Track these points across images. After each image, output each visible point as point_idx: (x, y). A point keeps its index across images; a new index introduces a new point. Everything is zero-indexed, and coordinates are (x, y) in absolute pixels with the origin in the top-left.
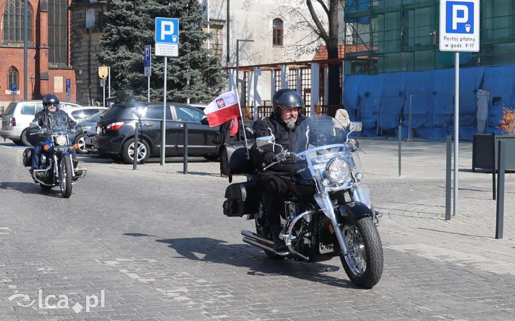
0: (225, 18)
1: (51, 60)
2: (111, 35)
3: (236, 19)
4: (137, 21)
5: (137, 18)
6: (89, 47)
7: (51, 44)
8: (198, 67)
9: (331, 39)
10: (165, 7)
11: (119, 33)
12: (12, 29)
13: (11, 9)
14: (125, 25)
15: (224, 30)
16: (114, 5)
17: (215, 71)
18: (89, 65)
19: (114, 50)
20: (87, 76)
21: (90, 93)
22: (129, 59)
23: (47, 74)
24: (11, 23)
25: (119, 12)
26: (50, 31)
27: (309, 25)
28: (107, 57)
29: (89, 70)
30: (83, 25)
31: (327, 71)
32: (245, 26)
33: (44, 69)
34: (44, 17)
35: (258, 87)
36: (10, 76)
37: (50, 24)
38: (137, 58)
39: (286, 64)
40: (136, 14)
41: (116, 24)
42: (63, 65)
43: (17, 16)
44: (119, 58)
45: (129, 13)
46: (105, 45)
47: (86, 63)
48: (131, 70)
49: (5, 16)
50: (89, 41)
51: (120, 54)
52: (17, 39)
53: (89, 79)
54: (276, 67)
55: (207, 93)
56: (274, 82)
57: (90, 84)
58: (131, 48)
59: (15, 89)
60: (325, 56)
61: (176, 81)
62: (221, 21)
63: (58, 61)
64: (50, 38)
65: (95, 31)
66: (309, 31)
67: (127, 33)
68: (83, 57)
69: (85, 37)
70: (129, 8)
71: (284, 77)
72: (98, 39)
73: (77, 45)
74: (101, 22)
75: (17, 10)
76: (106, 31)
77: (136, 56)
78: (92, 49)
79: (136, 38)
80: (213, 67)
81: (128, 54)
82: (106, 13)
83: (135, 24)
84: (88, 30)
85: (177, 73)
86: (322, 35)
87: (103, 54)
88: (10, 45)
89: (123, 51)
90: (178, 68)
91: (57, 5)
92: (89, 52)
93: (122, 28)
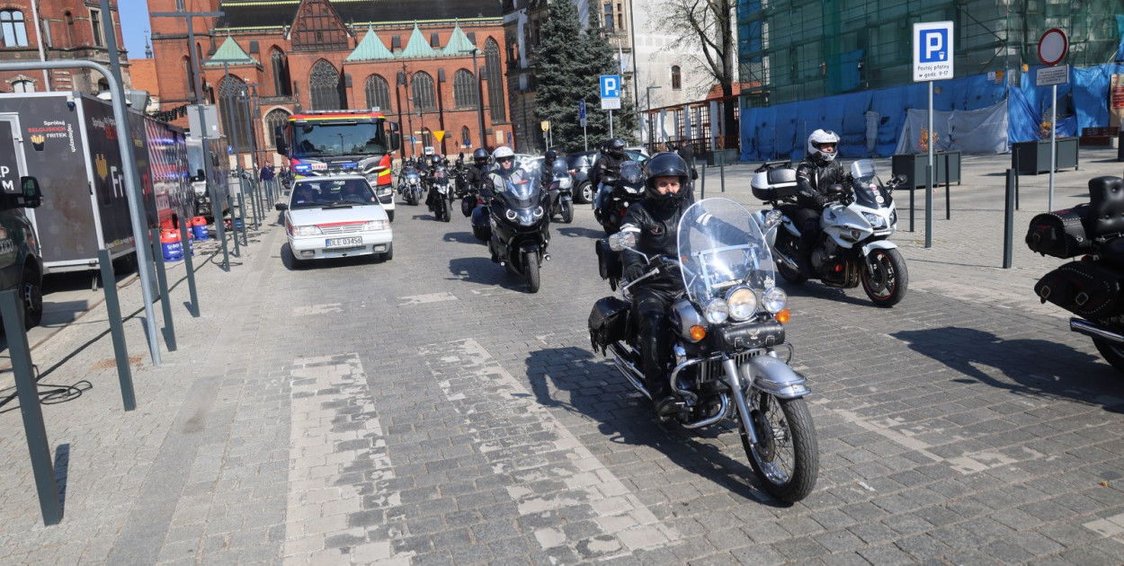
0: (632, 70)
1: (493, 118)
2: (543, 94)
3: (642, 69)
4: (563, 81)
5: (563, 77)
6: (524, 104)
7: (491, 106)
8: (618, 114)
9: (724, 79)
10: (587, 66)
11: (549, 91)
12: (461, 97)
13: (459, 80)
14: (554, 85)
15: (632, 80)
16: (544, 69)
17: (632, 116)
18: (525, 120)
19: (546, 106)
20: (524, 129)
21: (528, 142)
22: (559, 112)
23: (491, 129)
24: (460, 91)
25: (548, 74)
26: (490, 95)
27: (706, 69)
28: (541, 112)
29: (526, 124)
30: (517, 88)
31: (723, 106)
32: (649, 75)
33: (488, 126)
34: (485, 84)
35: (665, 126)
36: (463, 134)
37: (489, 89)
38: (568, 111)
39: (688, 104)
40: (562, 73)
41: (547, 84)
42: (502, 121)
43: (464, 86)
44: (551, 112)
45: (556, 74)
46: (539, 102)
47: (522, 118)
48: (562, 121)
49: (455, 86)
50: (524, 101)
51: (552, 109)
52: (466, 103)
53: (526, 131)
54: (678, 108)
55: (626, 135)
56: (676, 120)
57: (527, 135)
58: (559, 103)
59: (469, 144)
60: (721, 94)
61: (601, 127)
62: (629, 73)
63: (498, 118)
64: (490, 100)
65: (527, 91)
66: (706, 73)
67: (556, 90)
68: (520, 114)
69: (520, 97)
70: (556, 70)
71: (686, 114)
72: (532, 98)
73: (514, 104)
74: (533, 84)
75: (464, 80)
76: (539, 91)
77: (566, 110)
78: (527, 106)
79: (563, 94)
80: (630, 113)
81: (558, 108)
82: (538, 76)
83: (561, 83)
84: (522, 91)
85: (601, 121)
86: (718, 76)
87: (538, 110)
88: (461, 109)
89: (554, 106)
90: (602, 116)
91: (493, 74)
92: (524, 109)
93: (551, 87)
